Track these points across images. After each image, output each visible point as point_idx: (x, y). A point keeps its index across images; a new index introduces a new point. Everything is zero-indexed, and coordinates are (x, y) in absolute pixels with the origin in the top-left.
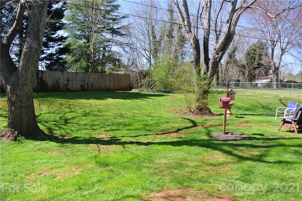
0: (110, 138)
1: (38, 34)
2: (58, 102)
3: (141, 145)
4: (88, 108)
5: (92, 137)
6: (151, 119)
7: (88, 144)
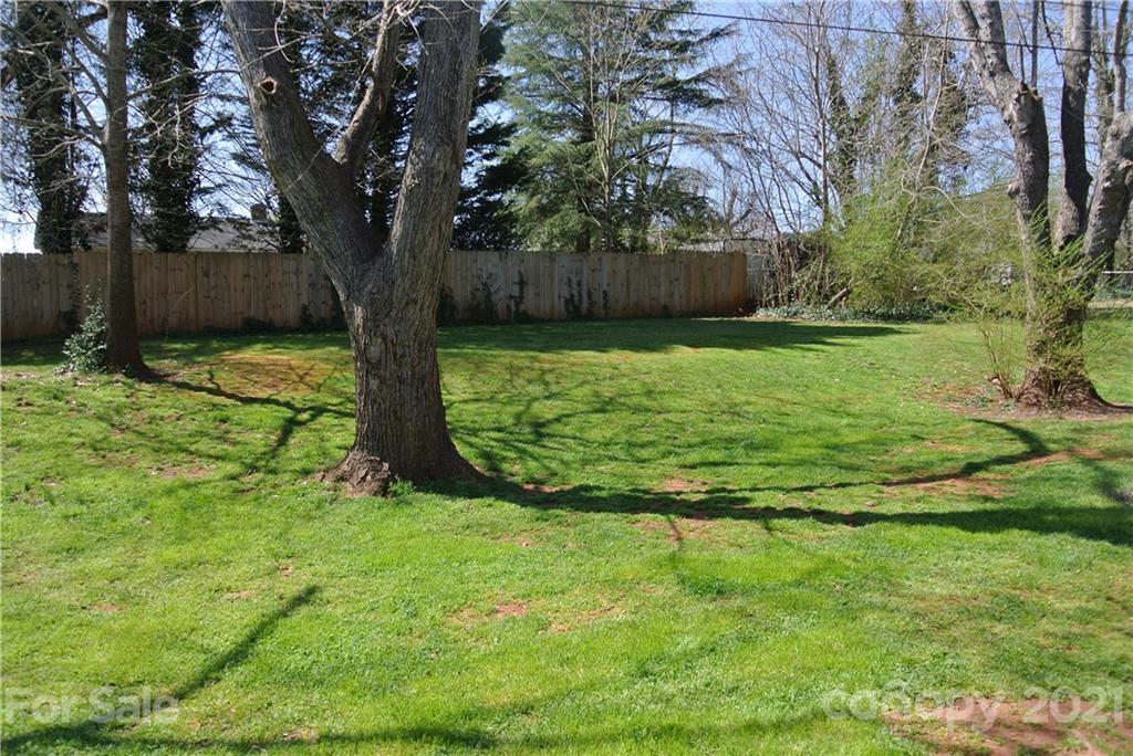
0: (707, 492)
1: (450, 121)
2: (498, 359)
3: (831, 523)
4: (608, 382)
5: (642, 488)
6: (849, 425)
7: (633, 514)
